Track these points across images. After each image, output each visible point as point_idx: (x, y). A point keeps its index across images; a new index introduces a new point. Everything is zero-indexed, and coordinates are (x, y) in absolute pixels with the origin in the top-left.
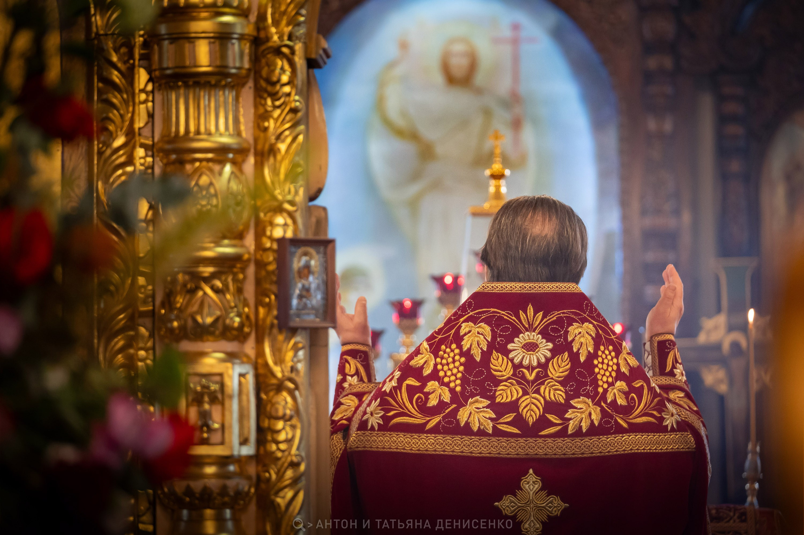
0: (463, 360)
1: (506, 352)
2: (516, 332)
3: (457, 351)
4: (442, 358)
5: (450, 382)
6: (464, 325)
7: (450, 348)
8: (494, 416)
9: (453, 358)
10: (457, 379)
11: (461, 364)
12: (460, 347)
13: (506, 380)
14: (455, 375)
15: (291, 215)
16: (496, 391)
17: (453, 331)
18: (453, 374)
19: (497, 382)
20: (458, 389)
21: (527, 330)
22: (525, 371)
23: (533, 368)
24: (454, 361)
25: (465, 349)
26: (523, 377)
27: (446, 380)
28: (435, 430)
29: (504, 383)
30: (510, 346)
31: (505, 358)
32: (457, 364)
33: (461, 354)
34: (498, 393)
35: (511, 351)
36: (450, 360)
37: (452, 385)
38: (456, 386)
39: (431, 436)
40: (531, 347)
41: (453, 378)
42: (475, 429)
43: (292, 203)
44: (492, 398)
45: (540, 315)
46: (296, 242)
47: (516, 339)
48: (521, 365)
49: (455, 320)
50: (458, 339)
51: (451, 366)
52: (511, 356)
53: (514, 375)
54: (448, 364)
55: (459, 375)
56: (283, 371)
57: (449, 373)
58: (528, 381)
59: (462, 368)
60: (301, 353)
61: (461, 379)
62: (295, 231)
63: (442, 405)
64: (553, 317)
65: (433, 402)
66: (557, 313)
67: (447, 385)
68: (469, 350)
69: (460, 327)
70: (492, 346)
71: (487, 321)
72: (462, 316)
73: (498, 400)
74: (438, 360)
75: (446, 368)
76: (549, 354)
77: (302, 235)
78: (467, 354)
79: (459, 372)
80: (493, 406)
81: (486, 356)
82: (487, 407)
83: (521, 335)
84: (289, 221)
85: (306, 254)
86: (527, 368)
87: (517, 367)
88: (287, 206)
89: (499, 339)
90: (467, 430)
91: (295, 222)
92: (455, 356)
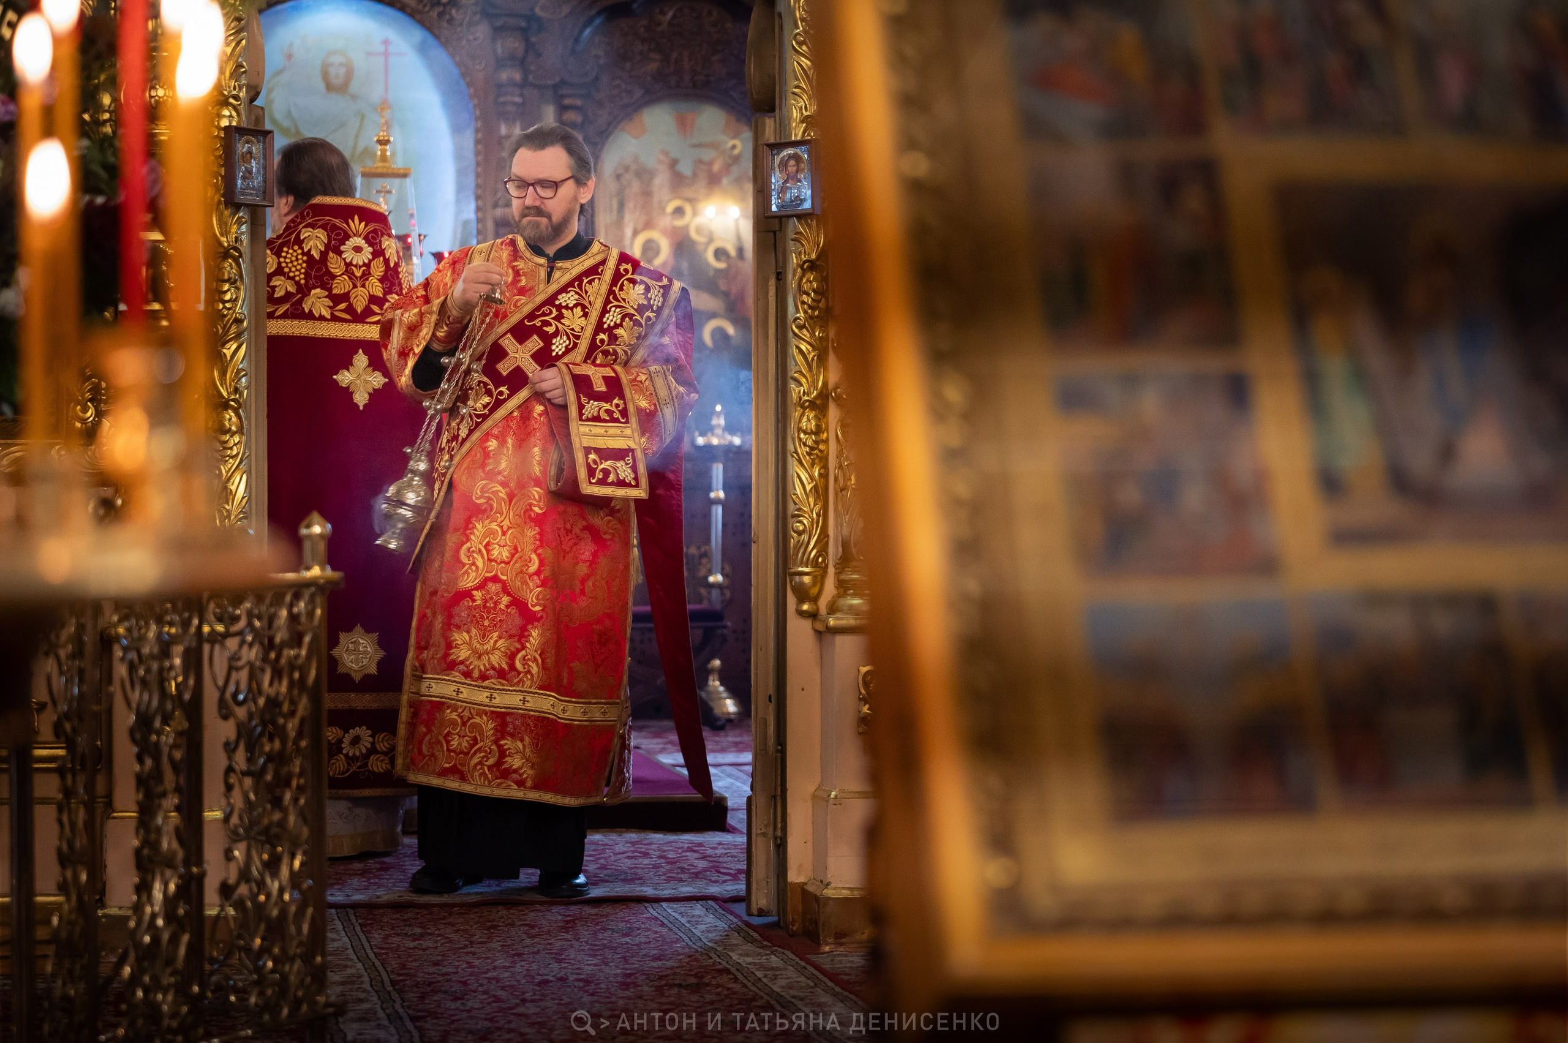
0: (305, 258)
1: (339, 253)
2: (347, 237)
3: (299, 251)
4: (285, 258)
5: (295, 276)
6: (303, 230)
7: (292, 249)
8: (331, 304)
9: (296, 257)
10: (301, 273)
11: (304, 262)
12: (301, 248)
13: (340, 276)
14: (299, 271)
15: (235, 108)
16: (332, 284)
17: (294, 235)
18: (297, 270)
19: (333, 277)
20: (303, 282)
21: (355, 235)
22: (354, 268)
23: (360, 267)
24: (297, 260)
25: (306, 250)
26: (353, 274)
27: (291, 274)
28: (284, 316)
29: (339, 278)
30: (342, 248)
31: (339, 257)
32: (300, 262)
33: (303, 254)
34: (334, 286)
35: (343, 252)
36: (294, 259)
37: (297, 278)
38: (300, 279)
39: (281, 322)
40: (358, 249)
41: (297, 273)
42: (317, 315)
43: (236, 98)
44: (330, 290)
45: (363, 224)
46: (240, 131)
47: (347, 242)
48: (351, 264)
49: (294, 227)
50: (299, 242)
51: (295, 263)
52: (344, 256)
53: (346, 271)
54: (292, 262)
55: (303, 271)
56: (228, 241)
57: (293, 269)
58: (356, 277)
59: (304, 265)
60: (244, 228)
61: (304, 274)
62: (239, 122)
63: (288, 295)
64: (371, 227)
65: (279, 293)
66: (374, 224)
67: (293, 278)
68: (310, 250)
69: (300, 232)
70: (328, 247)
71: (324, 227)
72: (301, 223)
73: (334, 292)
74: (282, 260)
75: (290, 265)
76: (370, 257)
77: (244, 125)
78: (308, 254)
79: (302, 268)
80: (331, 296)
81: (324, 255)
82: (326, 297)
83: (351, 239)
84: (234, 114)
85: (248, 142)
86: (356, 266)
87: (348, 265)
88: (232, 101)
89: (333, 242)
90: (310, 316)
91: (239, 114)
92: (298, 255)
